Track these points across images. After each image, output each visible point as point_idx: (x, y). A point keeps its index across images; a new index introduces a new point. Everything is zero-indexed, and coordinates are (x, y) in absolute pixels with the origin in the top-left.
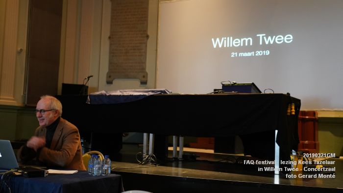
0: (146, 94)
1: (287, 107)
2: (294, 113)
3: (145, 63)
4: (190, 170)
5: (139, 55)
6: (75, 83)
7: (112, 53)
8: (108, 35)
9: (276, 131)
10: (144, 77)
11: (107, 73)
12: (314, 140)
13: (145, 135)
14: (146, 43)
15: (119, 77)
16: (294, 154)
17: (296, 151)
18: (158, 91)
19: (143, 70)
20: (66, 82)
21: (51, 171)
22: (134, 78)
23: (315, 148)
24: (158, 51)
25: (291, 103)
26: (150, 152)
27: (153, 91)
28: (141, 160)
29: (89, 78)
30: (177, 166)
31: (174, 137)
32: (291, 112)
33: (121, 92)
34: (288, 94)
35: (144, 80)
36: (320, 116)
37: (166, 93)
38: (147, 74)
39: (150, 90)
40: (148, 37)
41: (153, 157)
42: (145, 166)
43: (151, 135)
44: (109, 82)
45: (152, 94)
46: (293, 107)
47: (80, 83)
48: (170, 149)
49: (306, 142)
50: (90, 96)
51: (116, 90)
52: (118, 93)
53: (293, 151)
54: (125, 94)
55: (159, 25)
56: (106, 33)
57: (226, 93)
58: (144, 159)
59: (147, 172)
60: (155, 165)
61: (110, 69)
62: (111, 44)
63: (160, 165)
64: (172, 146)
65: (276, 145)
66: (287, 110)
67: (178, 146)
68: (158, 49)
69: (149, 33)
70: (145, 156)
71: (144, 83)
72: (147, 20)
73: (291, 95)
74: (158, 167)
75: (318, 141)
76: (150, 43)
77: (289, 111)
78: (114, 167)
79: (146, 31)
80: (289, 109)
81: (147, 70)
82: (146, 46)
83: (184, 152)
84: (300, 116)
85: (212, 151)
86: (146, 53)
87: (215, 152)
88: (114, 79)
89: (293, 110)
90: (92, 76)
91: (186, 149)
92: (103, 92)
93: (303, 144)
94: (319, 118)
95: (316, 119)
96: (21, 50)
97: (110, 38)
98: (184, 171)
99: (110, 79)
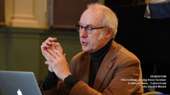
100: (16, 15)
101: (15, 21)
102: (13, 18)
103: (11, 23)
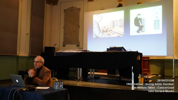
0: (79, 52)
1: (137, 57)
2: (139, 59)
3: (78, 37)
4: (97, 84)
5: (76, 35)
6: (50, 46)
7: (65, 34)
8: (63, 26)
9: (132, 67)
10: (78, 43)
11: (63, 42)
12: (149, 68)
13: (78, 69)
14: (79, 29)
15: (68, 44)
16: (140, 76)
17: (141, 74)
18: (84, 51)
19: (78, 40)
20: (46, 46)
21: (38, 88)
22: (74, 44)
23: (149, 72)
24: (84, 33)
25: (138, 55)
26: (81, 76)
27: (81, 51)
28: (77, 79)
29: (55, 45)
30: (92, 82)
31: (90, 69)
32: (138, 59)
33: (68, 51)
34: (137, 51)
35: (78, 44)
36: (150, 58)
37: (87, 51)
38: (79, 42)
39: (80, 50)
40: (79, 27)
41: (82, 78)
42: (78, 82)
43: (81, 69)
44: (64, 46)
45: (81, 52)
46: (139, 57)
47: (52, 46)
48: (89, 73)
49: (145, 69)
50: (56, 53)
51: (66, 50)
52: (67, 51)
53: (140, 74)
54: (70, 52)
55: (84, 22)
56: (62, 25)
57: (112, 51)
58: (78, 79)
59: (79, 85)
60: (83, 81)
61: (64, 40)
62: (64, 30)
63: (85, 81)
64: (89, 72)
65: (132, 73)
66: (137, 58)
67: (92, 71)
68: (84, 32)
69: (80, 25)
70: (79, 78)
71: (78, 46)
72: (79, 20)
73: (138, 52)
74: (84, 82)
75: (150, 68)
76: (80, 29)
77: (138, 58)
78: (66, 83)
79: (79, 24)
80: (138, 57)
81: (79, 41)
82: (79, 31)
83: (95, 74)
84: (142, 59)
85: (106, 74)
86: (79, 33)
87: (108, 74)
88: (66, 44)
89: (139, 58)
90: (56, 44)
91: (96, 73)
92: (61, 51)
93: (144, 70)
94: (150, 59)
95: (149, 60)
96: (28, 33)
97: (64, 27)
98: (94, 84)
99: (64, 45)
100: (20, 53)
101: (20, 54)
102: (19, 54)
103: (19, 55)
